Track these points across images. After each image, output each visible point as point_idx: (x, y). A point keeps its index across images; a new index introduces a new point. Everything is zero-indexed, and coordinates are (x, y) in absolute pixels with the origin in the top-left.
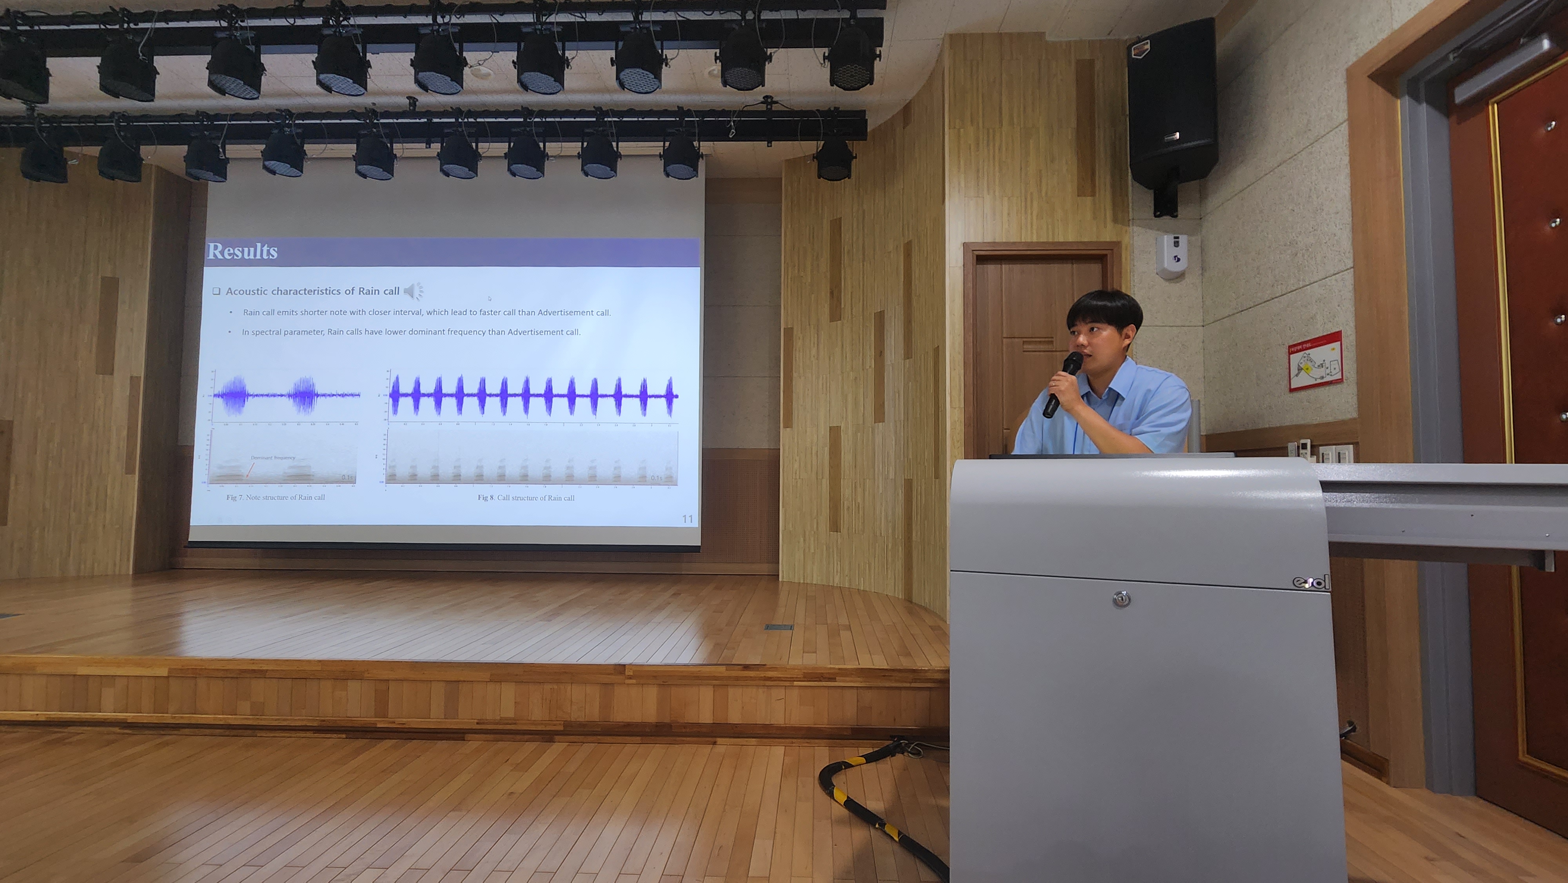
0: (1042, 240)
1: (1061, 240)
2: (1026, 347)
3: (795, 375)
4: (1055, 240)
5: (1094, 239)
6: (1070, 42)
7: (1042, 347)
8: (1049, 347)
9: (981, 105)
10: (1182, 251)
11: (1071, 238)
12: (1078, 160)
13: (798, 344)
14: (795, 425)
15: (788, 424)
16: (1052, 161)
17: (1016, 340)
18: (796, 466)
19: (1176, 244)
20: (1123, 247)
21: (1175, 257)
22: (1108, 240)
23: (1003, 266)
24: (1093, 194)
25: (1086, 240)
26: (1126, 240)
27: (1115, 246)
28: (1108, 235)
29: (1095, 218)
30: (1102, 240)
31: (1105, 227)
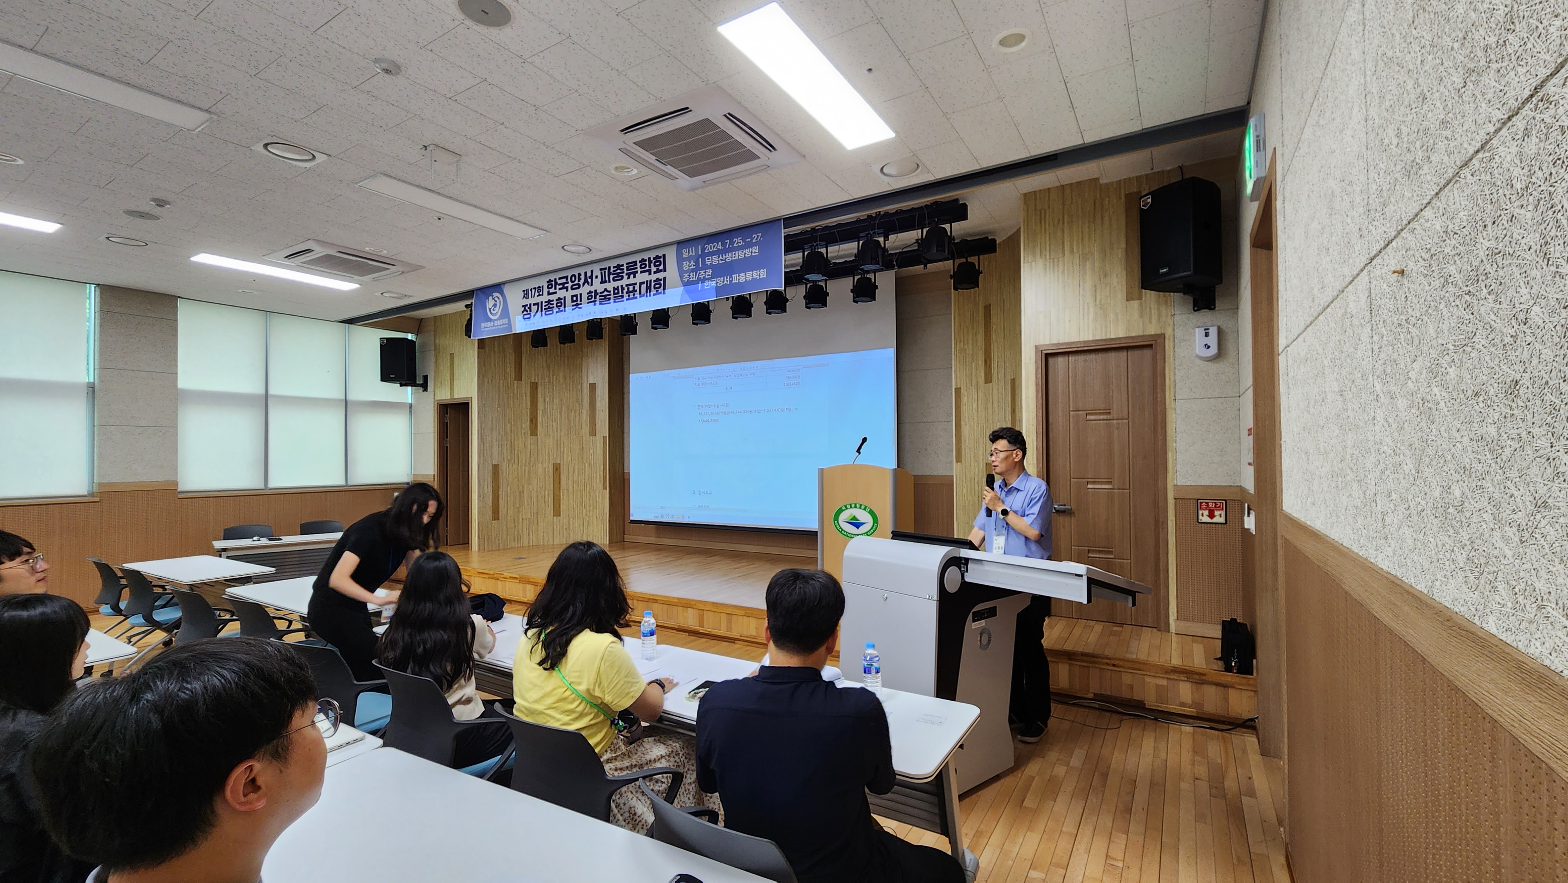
0: (1097, 338)
1: (1113, 336)
2: (1089, 417)
3: (963, 423)
4: (1108, 337)
5: (1141, 334)
6: (1120, 181)
7: (1101, 417)
8: (1108, 417)
9: (1048, 243)
10: (1213, 340)
11: (1121, 334)
12: (1127, 273)
13: (964, 399)
14: (963, 460)
15: (959, 459)
16: (1105, 276)
17: (1081, 412)
18: (965, 490)
19: (1207, 335)
20: (1167, 337)
21: (1205, 345)
22: (1153, 333)
23: (1070, 358)
24: (1140, 298)
25: (1134, 335)
26: (1169, 332)
27: (1160, 338)
28: (1152, 329)
29: (1141, 315)
30: (1147, 333)
31: (1151, 323)
